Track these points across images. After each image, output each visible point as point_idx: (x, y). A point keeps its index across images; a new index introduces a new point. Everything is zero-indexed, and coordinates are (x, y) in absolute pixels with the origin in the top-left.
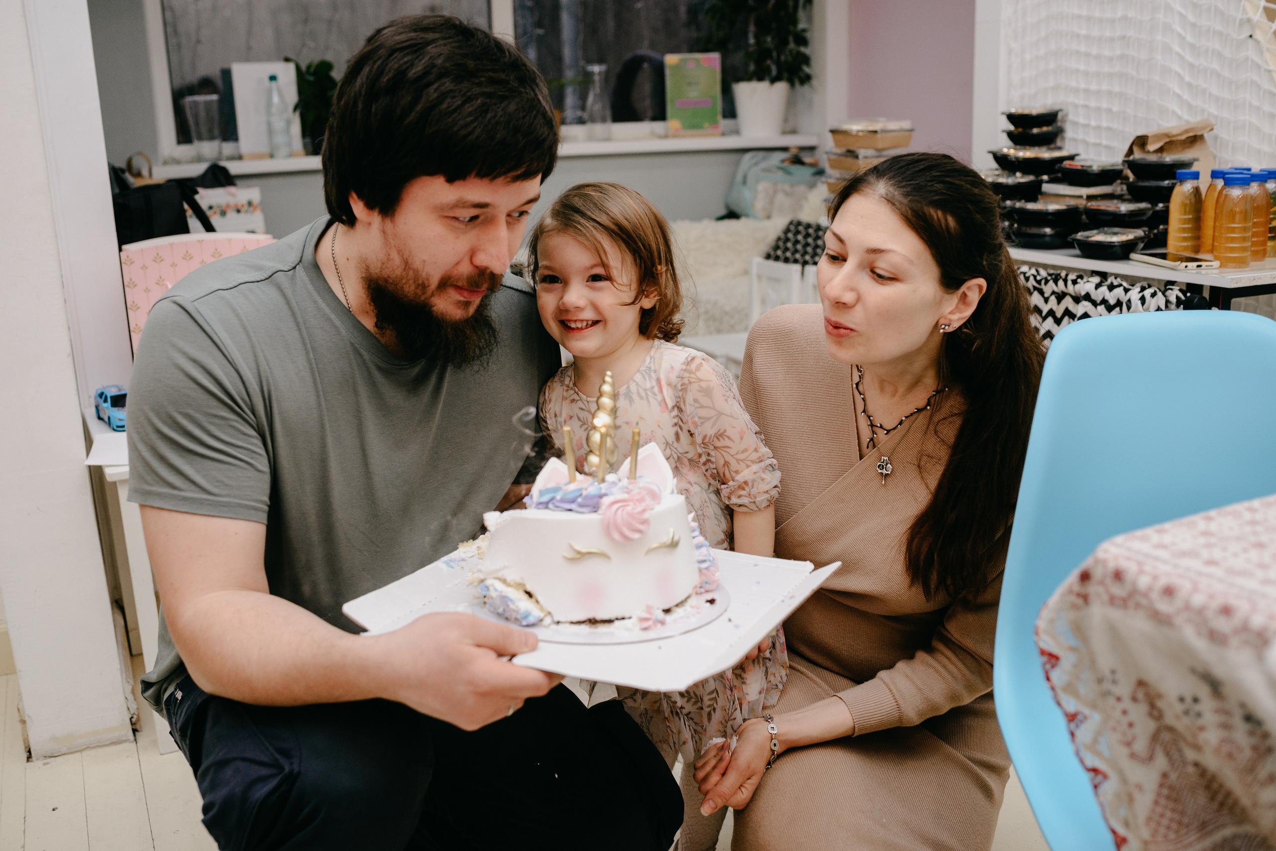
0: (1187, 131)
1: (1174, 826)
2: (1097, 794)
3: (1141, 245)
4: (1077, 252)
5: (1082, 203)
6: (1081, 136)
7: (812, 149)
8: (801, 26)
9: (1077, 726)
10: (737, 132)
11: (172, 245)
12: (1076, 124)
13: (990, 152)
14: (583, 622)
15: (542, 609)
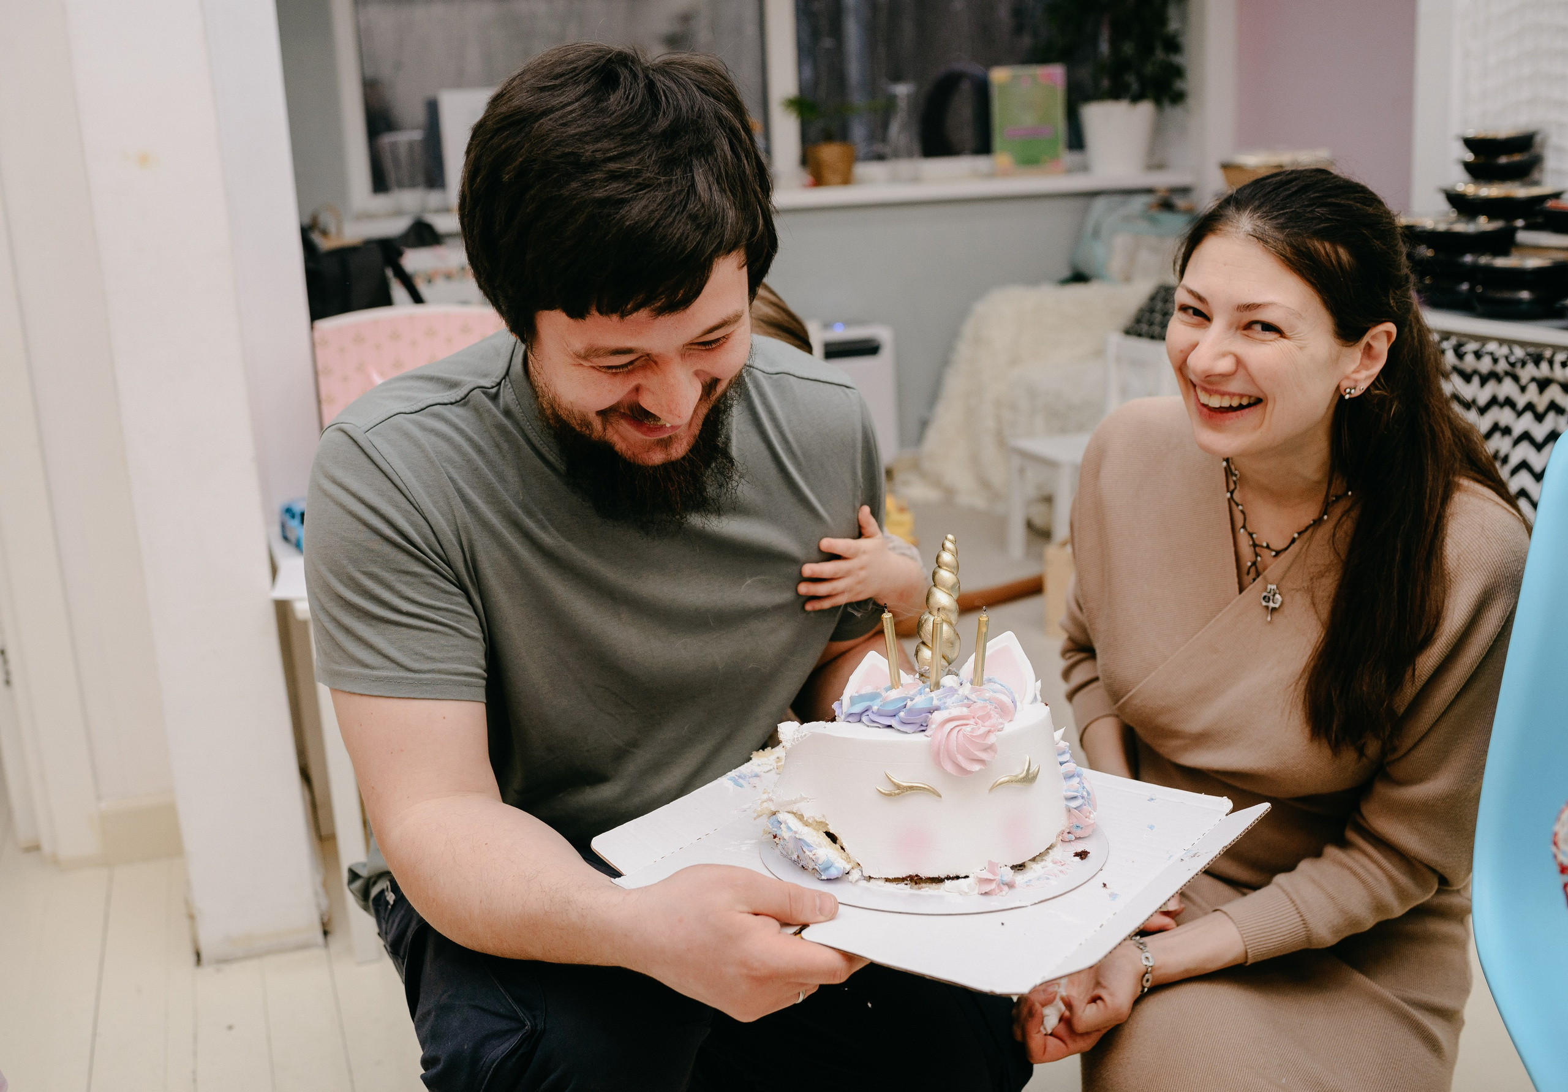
7: (1185, 191)
8: (1173, 26)
10: (1084, 168)
13: (1440, 190)
14: (903, 880)
15: (848, 859)
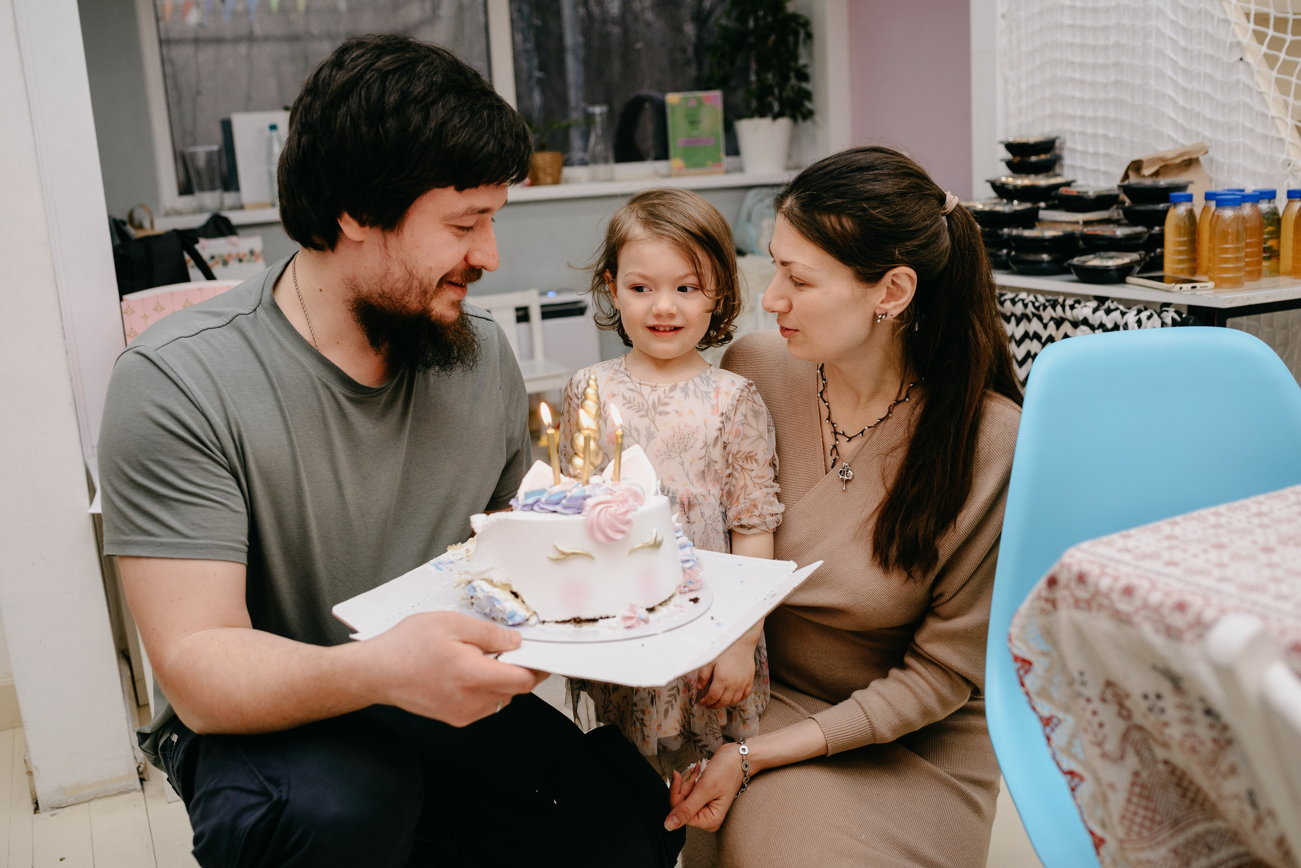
0: (1181, 155)
1: (1147, 823)
2: (1074, 797)
3: (1138, 269)
4: (1074, 277)
5: (1078, 229)
6: (1079, 163)
8: (802, 61)
9: (1053, 730)
10: (739, 169)
11: (172, 293)
12: (1073, 151)
13: (988, 181)
14: (568, 621)
15: (528, 609)
